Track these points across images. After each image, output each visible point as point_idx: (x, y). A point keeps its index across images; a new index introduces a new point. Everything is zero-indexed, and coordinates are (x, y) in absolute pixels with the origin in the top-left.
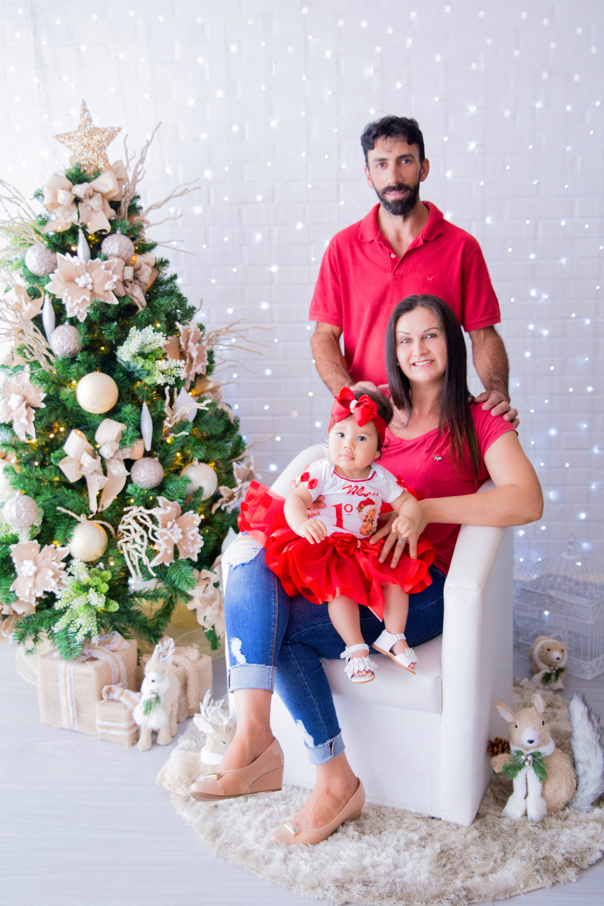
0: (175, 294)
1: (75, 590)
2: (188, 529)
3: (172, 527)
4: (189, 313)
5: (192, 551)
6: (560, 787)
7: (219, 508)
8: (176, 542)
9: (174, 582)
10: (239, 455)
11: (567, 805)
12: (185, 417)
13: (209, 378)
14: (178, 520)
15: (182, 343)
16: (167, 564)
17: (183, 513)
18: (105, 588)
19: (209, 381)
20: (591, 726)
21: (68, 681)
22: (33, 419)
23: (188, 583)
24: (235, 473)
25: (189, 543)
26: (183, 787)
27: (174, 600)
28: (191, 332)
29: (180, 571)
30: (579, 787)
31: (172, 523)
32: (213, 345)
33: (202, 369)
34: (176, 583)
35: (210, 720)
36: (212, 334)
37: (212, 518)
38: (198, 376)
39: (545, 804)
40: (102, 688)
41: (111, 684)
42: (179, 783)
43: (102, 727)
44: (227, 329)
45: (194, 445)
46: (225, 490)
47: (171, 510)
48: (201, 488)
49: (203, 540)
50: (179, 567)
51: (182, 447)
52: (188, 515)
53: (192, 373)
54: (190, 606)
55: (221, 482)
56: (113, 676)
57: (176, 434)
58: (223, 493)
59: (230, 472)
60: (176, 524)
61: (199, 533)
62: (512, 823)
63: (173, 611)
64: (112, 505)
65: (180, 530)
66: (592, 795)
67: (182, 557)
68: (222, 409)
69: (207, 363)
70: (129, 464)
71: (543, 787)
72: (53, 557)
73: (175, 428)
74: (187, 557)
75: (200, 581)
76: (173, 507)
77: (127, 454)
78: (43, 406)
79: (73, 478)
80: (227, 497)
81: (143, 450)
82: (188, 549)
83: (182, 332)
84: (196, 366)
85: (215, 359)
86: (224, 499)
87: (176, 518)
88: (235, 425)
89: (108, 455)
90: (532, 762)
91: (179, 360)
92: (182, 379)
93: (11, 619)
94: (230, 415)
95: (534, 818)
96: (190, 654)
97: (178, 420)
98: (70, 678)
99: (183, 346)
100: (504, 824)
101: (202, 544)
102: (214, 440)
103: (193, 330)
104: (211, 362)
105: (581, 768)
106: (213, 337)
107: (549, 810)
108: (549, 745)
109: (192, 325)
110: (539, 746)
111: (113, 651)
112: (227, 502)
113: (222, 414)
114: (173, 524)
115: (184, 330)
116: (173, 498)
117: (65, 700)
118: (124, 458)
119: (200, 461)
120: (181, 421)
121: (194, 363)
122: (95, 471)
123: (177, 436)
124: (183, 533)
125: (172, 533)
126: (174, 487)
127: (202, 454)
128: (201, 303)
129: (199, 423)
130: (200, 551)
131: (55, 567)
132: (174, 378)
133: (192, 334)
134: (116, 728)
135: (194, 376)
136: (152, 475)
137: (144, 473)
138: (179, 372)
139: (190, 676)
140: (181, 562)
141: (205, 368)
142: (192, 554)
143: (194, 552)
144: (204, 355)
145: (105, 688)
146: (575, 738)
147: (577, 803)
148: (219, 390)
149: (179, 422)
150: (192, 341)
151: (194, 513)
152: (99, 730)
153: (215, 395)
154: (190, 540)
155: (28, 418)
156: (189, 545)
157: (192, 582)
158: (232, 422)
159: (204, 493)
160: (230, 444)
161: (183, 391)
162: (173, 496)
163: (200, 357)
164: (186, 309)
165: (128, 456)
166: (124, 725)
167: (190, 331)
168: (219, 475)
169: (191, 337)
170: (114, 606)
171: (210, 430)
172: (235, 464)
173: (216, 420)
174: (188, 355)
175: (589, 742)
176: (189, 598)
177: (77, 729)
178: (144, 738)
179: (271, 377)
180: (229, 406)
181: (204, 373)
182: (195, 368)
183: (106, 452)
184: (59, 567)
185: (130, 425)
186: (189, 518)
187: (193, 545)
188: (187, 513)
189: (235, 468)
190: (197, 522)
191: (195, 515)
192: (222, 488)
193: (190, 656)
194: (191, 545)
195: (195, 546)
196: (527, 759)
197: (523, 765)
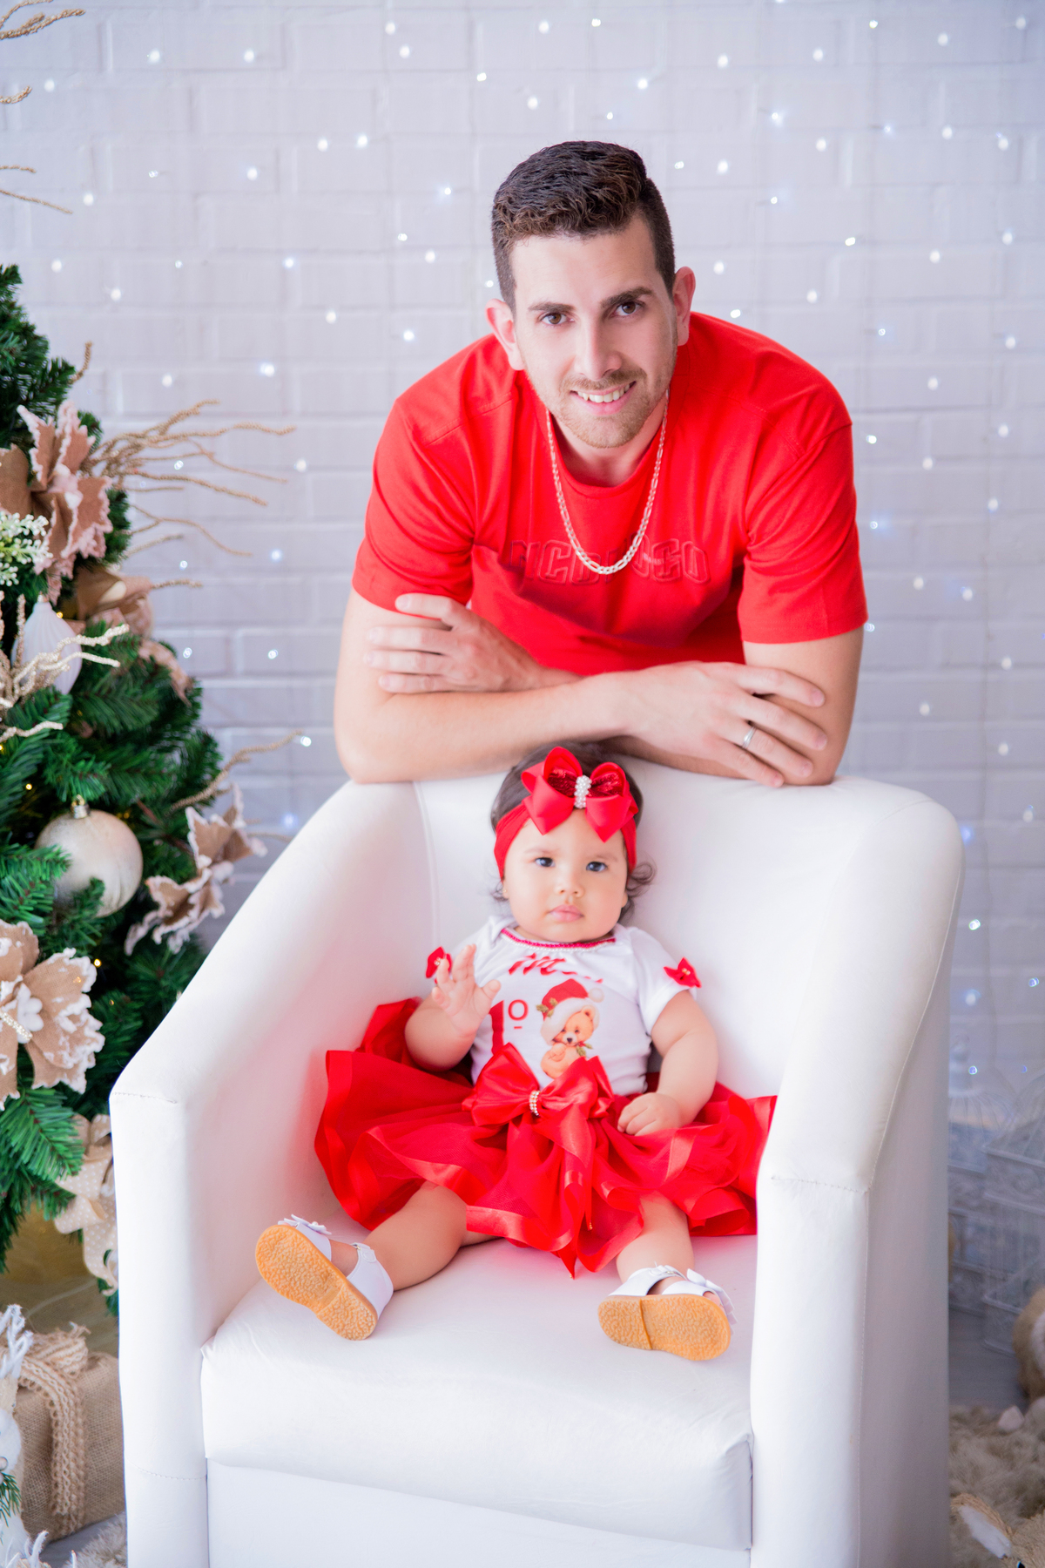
0: (11, 326)
2: (59, 1000)
3: (12, 998)
4: (55, 382)
5: (69, 1063)
7: (148, 939)
8: (25, 1038)
9: (17, 1156)
10: (202, 787)
12: (49, 681)
13: (113, 569)
14: (29, 975)
15: (38, 468)
17: (40, 960)
19: (115, 579)
23: (60, 1158)
24: (191, 837)
25: (63, 1040)
27: (17, 1207)
28: (62, 437)
29: (36, 1121)
31: (12, 984)
32: (122, 475)
33: (94, 543)
34: (25, 1158)
36: (121, 445)
37: (127, 967)
38: (81, 562)
44: (163, 430)
45: (74, 761)
46: (163, 885)
47: (10, 948)
48: (96, 884)
49: (101, 1031)
50: (32, 1112)
51: (41, 767)
52: (60, 961)
53: (66, 553)
54: (65, 1223)
55: (150, 867)
57: (25, 729)
58: (157, 896)
59: (177, 835)
60: (24, 988)
61: (91, 1011)
65: (36, 1005)
67: (41, 1081)
68: (152, 658)
69: (109, 528)
73: (19, 712)
74: (56, 1082)
75: (92, 1148)
76: (15, 937)
80: (169, 908)
82: (60, 1060)
83: (36, 435)
84: (77, 534)
85: (130, 515)
86: (163, 912)
87: (24, 972)
88: (189, 704)
91: (29, 517)
92: (38, 570)
94: (173, 675)
96: (61, 1354)
97: (29, 688)
99: (40, 477)
101: (98, 1043)
102: (130, 747)
103: (68, 430)
104: (120, 523)
106: (121, 452)
109: (67, 417)
112: (168, 921)
113: (155, 672)
114: (18, 985)
115: (40, 428)
116: (16, 913)
119: (93, 805)
120: (37, 692)
121: (72, 527)
123: (26, 734)
124: (44, 1013)
125: (13, 1013)
126: (17, 879)
127: (97, 785)
128: (88, 354)
129: (87, 697)
130: (92, 1064)
132: (16, 569)
133: (66, 442)
135: (71, 564)
138: (29, 549)
139: (60, 1417)
140: (39, 1096)
141: (103, 541)
142: (71, 1072)
143: (76, 1066)
144: (100, 503)
148: (141, 603)
149: (31, 695)
150: (64, 463)
151: (78, 956)
153: (131, 616)
154: (65, 1033)
156: (62, 1047)
157: (70, 1155)
158: (181, 695)
159: (105, 898)
160: (176, 757)
161: (42, 607)
162: (16, 908)
163: (89, 509)
164: (45, 370)
167: (58, 432)
168: (146, 848)
169: (63, 450)
171: (118, 717)
172: (190, 814)
173: (137, 689)
174: (53, 503)
176: (62, 1199)
180: (168, 647)
181: (99, 554)
182: (75, 541)
186: (63, 970)
187: (72, 1047)
188: (56, 956)
189: (191, 824)
190: (84, 979)
191: (78, 961)
192: (155, 882)
193: (61, 1359)
194: (68, 1049)
195: (80, 1050)
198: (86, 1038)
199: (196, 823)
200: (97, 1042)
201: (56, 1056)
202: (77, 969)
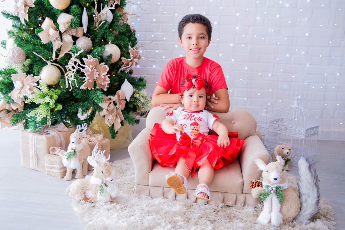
1: (40, 96)
2: (101, 72)
6: (291, 208)
8: (95, 78)
11: (295, 219)
14: (96, 67)
16: (90, 89)
18: (56, 97)
20: (311, 174)
21: (33, 143)
22: (27, 11)
23: (100, 100)
24: (130, 51)
26: (78, 195)
29: (96, 93)
30: (302, 209)
31: (92, 66)
34: (94, 99)
35: (96, 159)
39: (282, 216)
40: (50, 148)
41: (55, 146)
42: (76, 193)
43: (48, 167)
45: (109, 33)
46: (124, 59)
47: (93, 61)
48: (111, 55)
49: (110, 80)
52: (102, 65)
55: (122, 56)
56: (57, 143)
58: (123, 61)
59: (128, 53)
60: (95, 69)
61: (108, 76)
62: (262, 227)
63: (94, 118)
64: (64, 56)
65: (98, 73)
66: (310, 214)
67: (98, 87)
70: (75, 38)
71: (281, 206)
72: (31, 80)
74: (101, 88)
75: (107, 101)
76: (95, 60)
77: (73, 32)
78: (34, 6)
79: (44, 41)
80: (125, 64)
81: (83, 33)
82: (102, 84)
88: (133, 33)
89: (62, 30)
90: (275, 191)
93: (11, 113)
94: (131, 27)
95: (275, 224)
96: (98, 137)
98: (34, 142)
100: (257, 227)
101: (109, 82)
105: (304, 198)
107: (284, 221)
108: (286, 183)
110: (280, 182)
111: (59, 131)
112: (125, 66)
116: (95, 56)
117: (31, 153)
118: (72, 35)
119: (112, 43)
122: (56, 39)
124: (99, 75)
126: (96, 51)
127: (113, 38)
130: (108, 86)
131: (32, 85)
134: (54, 168)
136: (85, 44)
137: (81, 43)
140: (97, 89)
142: (104, 86)
145: (51, 148)
146: (301, 181)
147: (301, 218)
151: (105, 64)
152: (46, 169)
154: (103, 79)
155: (25, 11)
156: (102, 81)
159: (112, 59)
161: (107, 8)
165: (74, 34)
166: (58, 166)
170: (60, 107)
172: (130, 47)
175: (309, 183)
176: (101, 109)
177: (37, 169)
178: (68, 174)
179: (156, 22)
181: (119, 4)
183: (62, 29)
184: (33, 85)
185: (76, 16)
186: (102, 67)
187: (104, 81)
188: (101, 64)
189: (130, 49)
190: (107, 69)
192: (122, 58)
193: (98, 138)
195: (105, 82)
196: (272, 190)
197: (270, 193)
198: (107, 81)
199: (131, 49)
201: (101, 82)
202: (105, 67)
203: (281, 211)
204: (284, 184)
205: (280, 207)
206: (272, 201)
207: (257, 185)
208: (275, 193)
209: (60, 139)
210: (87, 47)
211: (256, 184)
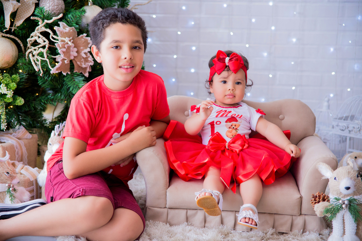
2: (82, 48)
8: (72, 58)
9: (69, 88)
14: (74, 41)
16: (65, 74)
17: (78, 35)
18: (14, 85)
25: (82, 60)
34: (71, 89)
41: (15, 160)
47: (69, 31)
50: (73, 78)
52: (82, 37)
56: (17, 156)
64: (23, 24)
65: (76, 49)
74: (80, 72)
76: (70, 29)
90: (348, 206)
110: (355, 193)
116: (71, 24)
124: (78, 52)
126: (72, 15)
140: (76, 74)
142: (86, 68)
154: (83, 58)
156: (82, 62)
170: (20, 101)
186: (83, 40)
187: (85, 62)
188: (81, 35)
190: (89, 43)
191: (87, 38)
194: (84, 62)
195: (87, 64)
196: (344, 203)
197: (341, 207)
198: (89, 61)
200: (92, 62)
201: (80, 64)
202: (87, 40)
203: (357, 234)
204: (361, 195)
205: (356, 228)
206: (343, 220)
207: (321, 199)
208: (348, 208)
209: (21, 149)
210: (57, 11)
211: (319, 199)
